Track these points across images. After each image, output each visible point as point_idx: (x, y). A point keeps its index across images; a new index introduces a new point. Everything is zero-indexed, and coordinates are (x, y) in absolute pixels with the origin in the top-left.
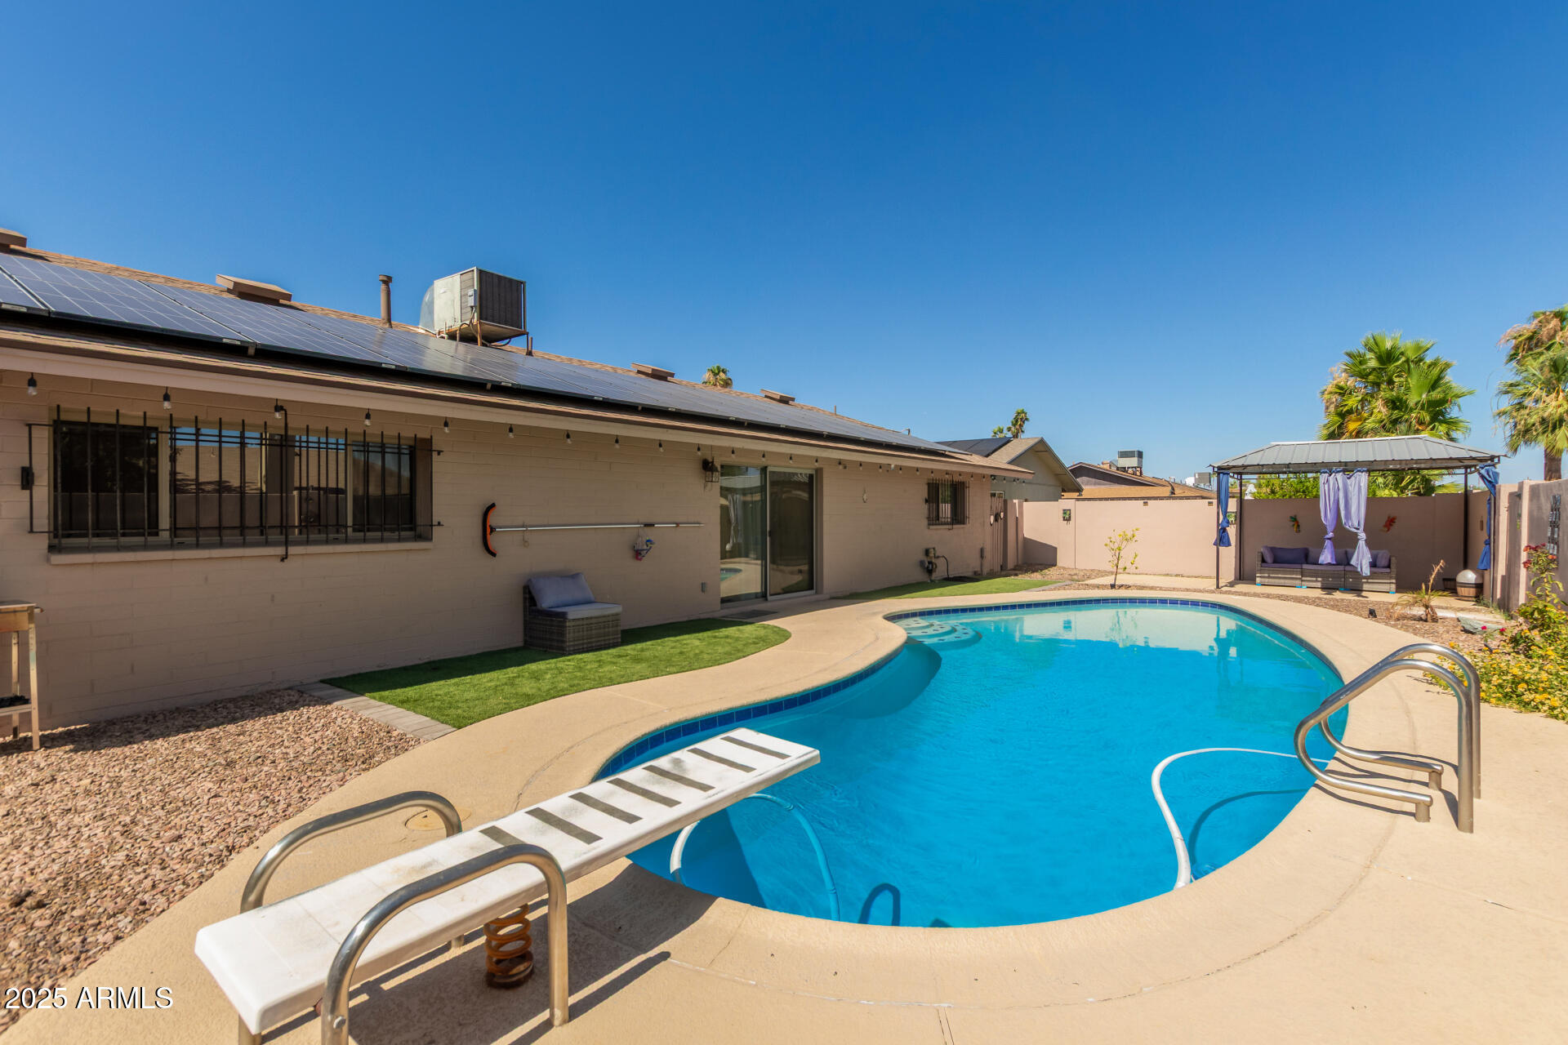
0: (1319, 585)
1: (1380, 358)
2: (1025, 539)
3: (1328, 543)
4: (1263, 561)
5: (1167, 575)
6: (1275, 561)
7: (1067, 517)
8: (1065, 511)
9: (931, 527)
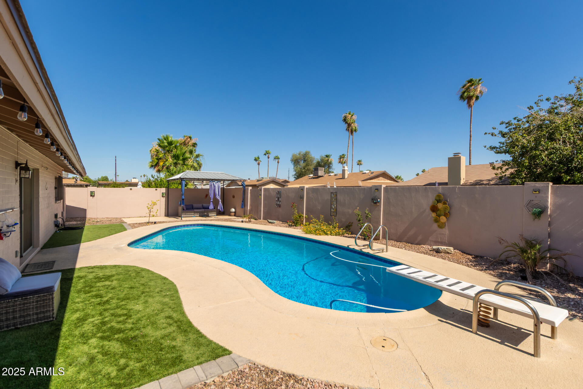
0: (198, 215)
1: (168, 143)
2: (67, 206)
3: (211, 203)
4: (183, 209)
5: (140, 217)
6: (187, 209)
7: (92, 195)
8: (92, 192)
9: (58, 202)
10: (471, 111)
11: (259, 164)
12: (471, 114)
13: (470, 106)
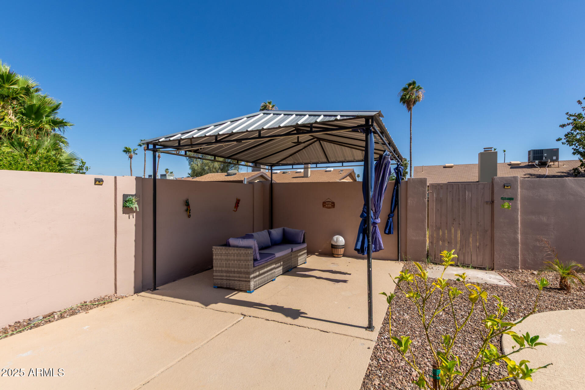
10: (411, 114)
11: (131, 157)
12: (411, 117)
13: (410, 109)
